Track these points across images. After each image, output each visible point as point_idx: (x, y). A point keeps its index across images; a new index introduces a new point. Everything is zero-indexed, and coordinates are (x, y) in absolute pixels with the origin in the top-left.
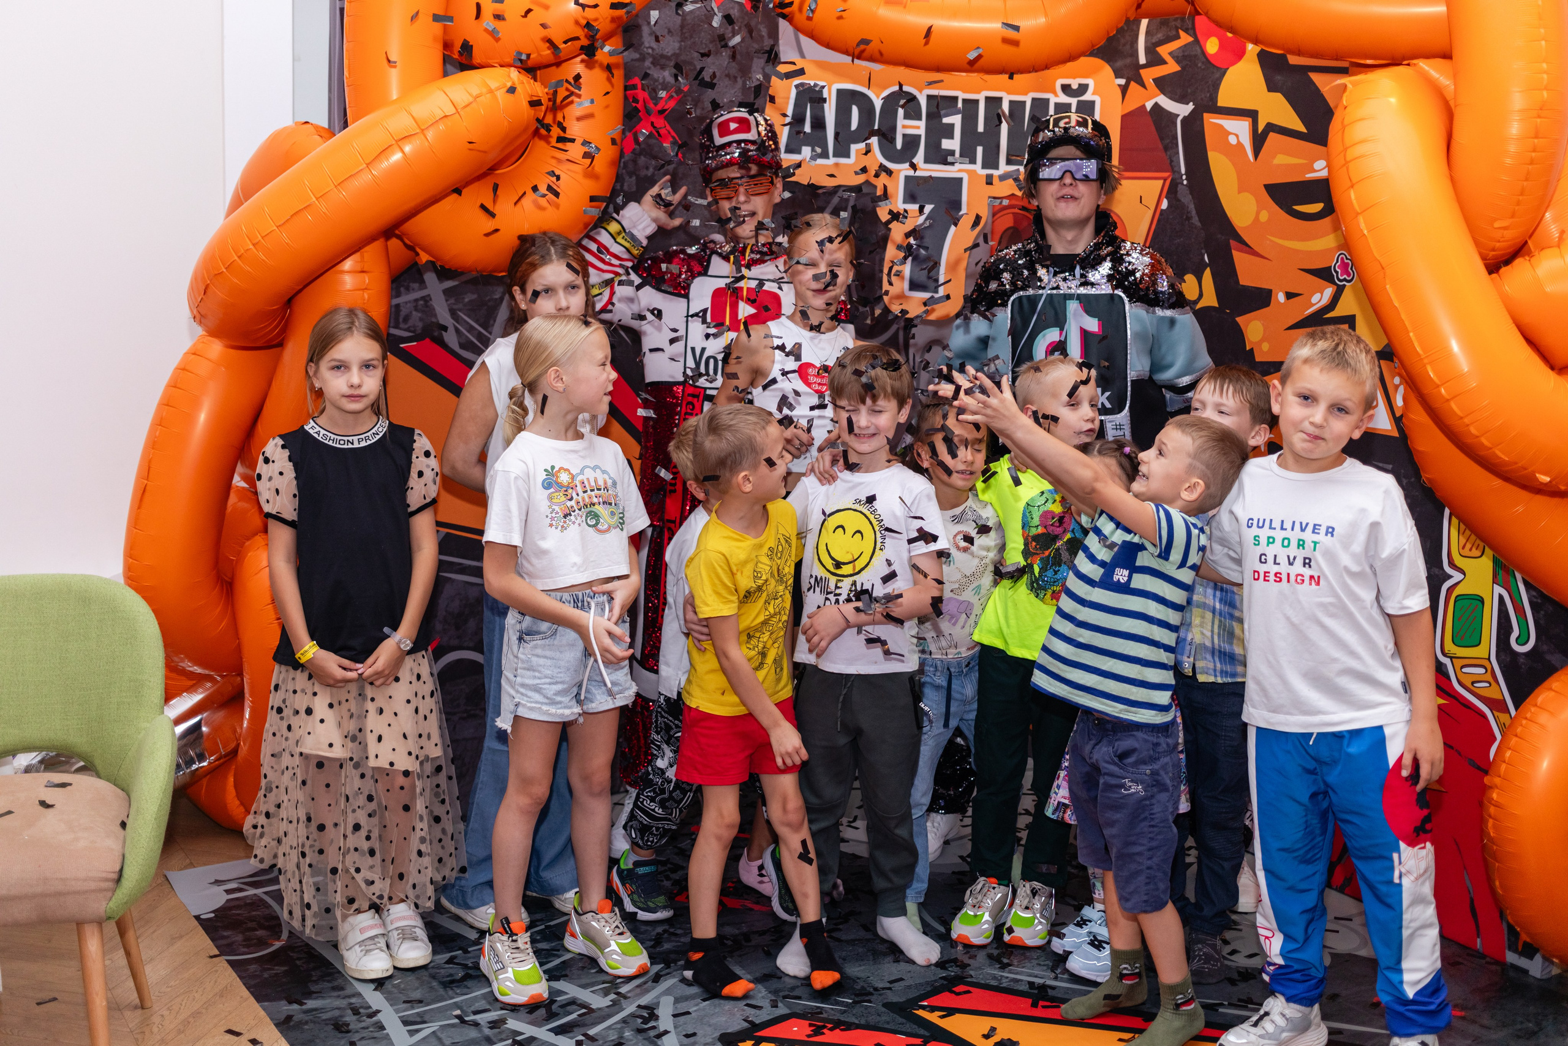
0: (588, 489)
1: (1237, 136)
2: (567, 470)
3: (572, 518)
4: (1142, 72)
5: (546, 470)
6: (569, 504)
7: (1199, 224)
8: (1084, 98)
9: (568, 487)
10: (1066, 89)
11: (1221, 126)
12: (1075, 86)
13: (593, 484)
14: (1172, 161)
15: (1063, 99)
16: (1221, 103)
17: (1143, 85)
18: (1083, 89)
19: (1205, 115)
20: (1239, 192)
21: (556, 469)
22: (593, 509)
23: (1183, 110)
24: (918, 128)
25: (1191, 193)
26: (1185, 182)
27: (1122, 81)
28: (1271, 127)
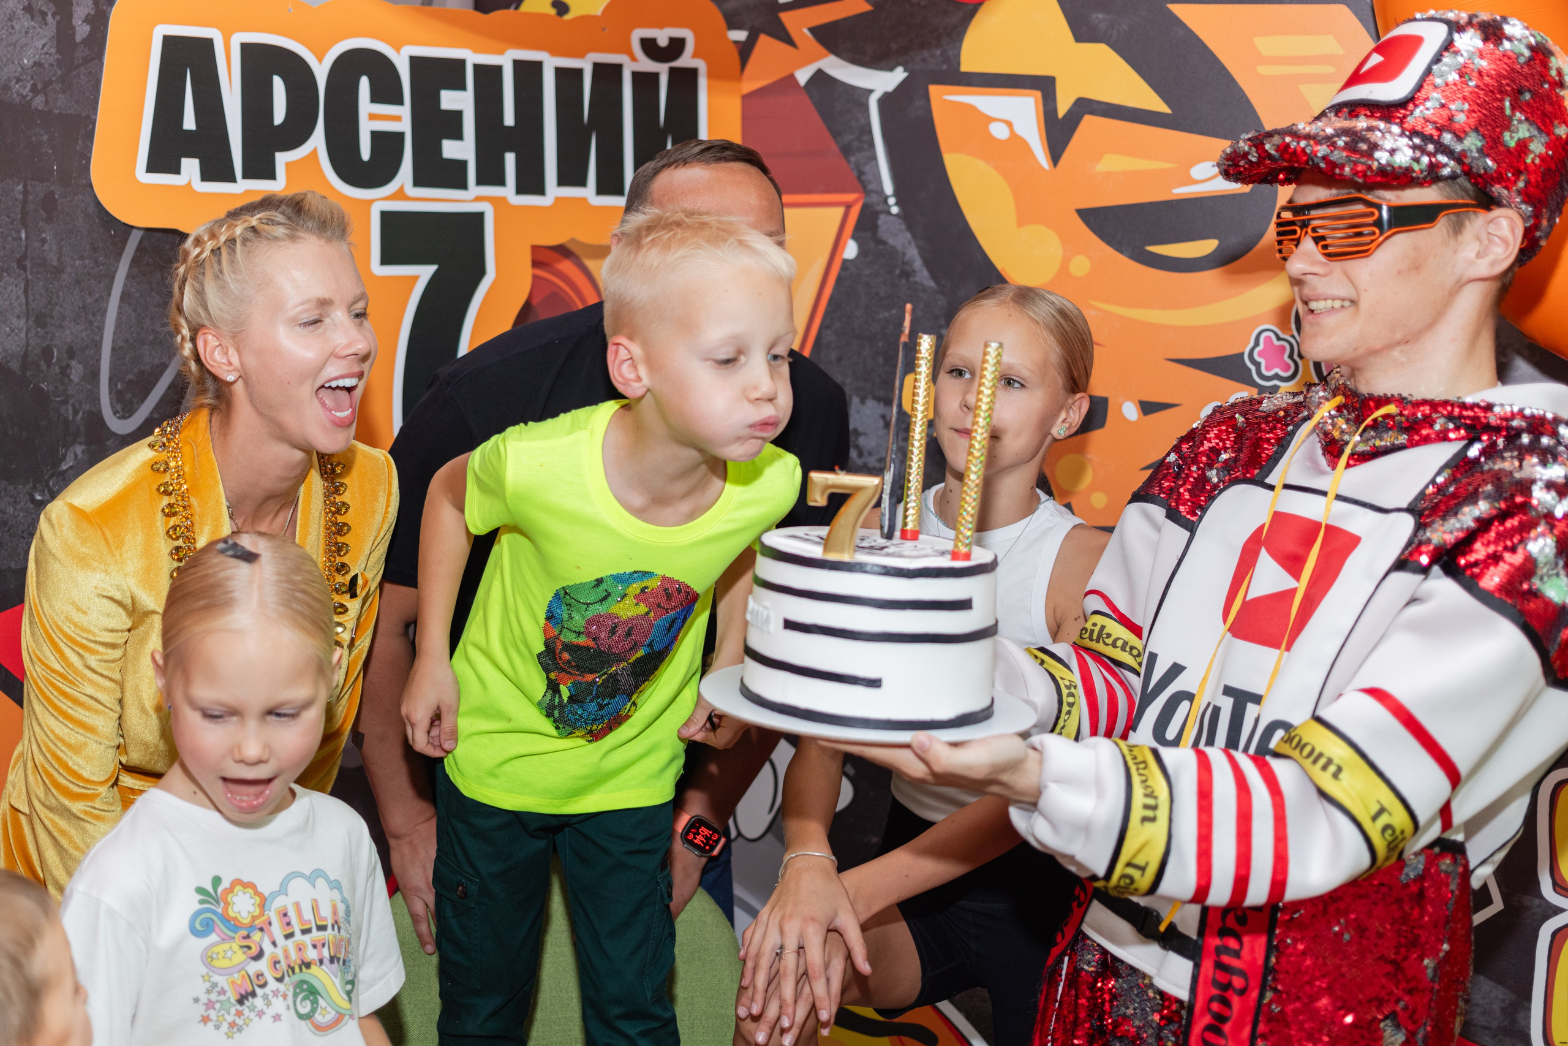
0: (297, 927)
1: (1009, 124)
2: (251, 885)
3: (258, 1002)
4: (786, 17)
5: (200, 890)
6: (253, 968)
7: (931, 284)
8: (678, 63)
9: (251, 927)
10: (650, 47)
11: (972, 108)
12: (663, 42)
13: (308, 915)
14: (861, 173)
15: (647, 65)
16: (965, 67)
17: (788, 40)
18: (677, 46)
19: (934, 90)
20: (1021, 223)
21: (225, 884)
22: (306, 975)
23: (882, 81)
24: (398, 118)
25: (910, 228)
26: (895, 210)
27: (740, 35)
28: (1084, 107)
